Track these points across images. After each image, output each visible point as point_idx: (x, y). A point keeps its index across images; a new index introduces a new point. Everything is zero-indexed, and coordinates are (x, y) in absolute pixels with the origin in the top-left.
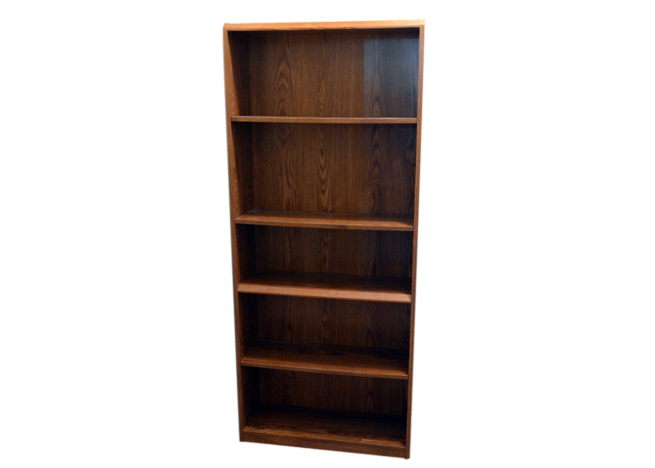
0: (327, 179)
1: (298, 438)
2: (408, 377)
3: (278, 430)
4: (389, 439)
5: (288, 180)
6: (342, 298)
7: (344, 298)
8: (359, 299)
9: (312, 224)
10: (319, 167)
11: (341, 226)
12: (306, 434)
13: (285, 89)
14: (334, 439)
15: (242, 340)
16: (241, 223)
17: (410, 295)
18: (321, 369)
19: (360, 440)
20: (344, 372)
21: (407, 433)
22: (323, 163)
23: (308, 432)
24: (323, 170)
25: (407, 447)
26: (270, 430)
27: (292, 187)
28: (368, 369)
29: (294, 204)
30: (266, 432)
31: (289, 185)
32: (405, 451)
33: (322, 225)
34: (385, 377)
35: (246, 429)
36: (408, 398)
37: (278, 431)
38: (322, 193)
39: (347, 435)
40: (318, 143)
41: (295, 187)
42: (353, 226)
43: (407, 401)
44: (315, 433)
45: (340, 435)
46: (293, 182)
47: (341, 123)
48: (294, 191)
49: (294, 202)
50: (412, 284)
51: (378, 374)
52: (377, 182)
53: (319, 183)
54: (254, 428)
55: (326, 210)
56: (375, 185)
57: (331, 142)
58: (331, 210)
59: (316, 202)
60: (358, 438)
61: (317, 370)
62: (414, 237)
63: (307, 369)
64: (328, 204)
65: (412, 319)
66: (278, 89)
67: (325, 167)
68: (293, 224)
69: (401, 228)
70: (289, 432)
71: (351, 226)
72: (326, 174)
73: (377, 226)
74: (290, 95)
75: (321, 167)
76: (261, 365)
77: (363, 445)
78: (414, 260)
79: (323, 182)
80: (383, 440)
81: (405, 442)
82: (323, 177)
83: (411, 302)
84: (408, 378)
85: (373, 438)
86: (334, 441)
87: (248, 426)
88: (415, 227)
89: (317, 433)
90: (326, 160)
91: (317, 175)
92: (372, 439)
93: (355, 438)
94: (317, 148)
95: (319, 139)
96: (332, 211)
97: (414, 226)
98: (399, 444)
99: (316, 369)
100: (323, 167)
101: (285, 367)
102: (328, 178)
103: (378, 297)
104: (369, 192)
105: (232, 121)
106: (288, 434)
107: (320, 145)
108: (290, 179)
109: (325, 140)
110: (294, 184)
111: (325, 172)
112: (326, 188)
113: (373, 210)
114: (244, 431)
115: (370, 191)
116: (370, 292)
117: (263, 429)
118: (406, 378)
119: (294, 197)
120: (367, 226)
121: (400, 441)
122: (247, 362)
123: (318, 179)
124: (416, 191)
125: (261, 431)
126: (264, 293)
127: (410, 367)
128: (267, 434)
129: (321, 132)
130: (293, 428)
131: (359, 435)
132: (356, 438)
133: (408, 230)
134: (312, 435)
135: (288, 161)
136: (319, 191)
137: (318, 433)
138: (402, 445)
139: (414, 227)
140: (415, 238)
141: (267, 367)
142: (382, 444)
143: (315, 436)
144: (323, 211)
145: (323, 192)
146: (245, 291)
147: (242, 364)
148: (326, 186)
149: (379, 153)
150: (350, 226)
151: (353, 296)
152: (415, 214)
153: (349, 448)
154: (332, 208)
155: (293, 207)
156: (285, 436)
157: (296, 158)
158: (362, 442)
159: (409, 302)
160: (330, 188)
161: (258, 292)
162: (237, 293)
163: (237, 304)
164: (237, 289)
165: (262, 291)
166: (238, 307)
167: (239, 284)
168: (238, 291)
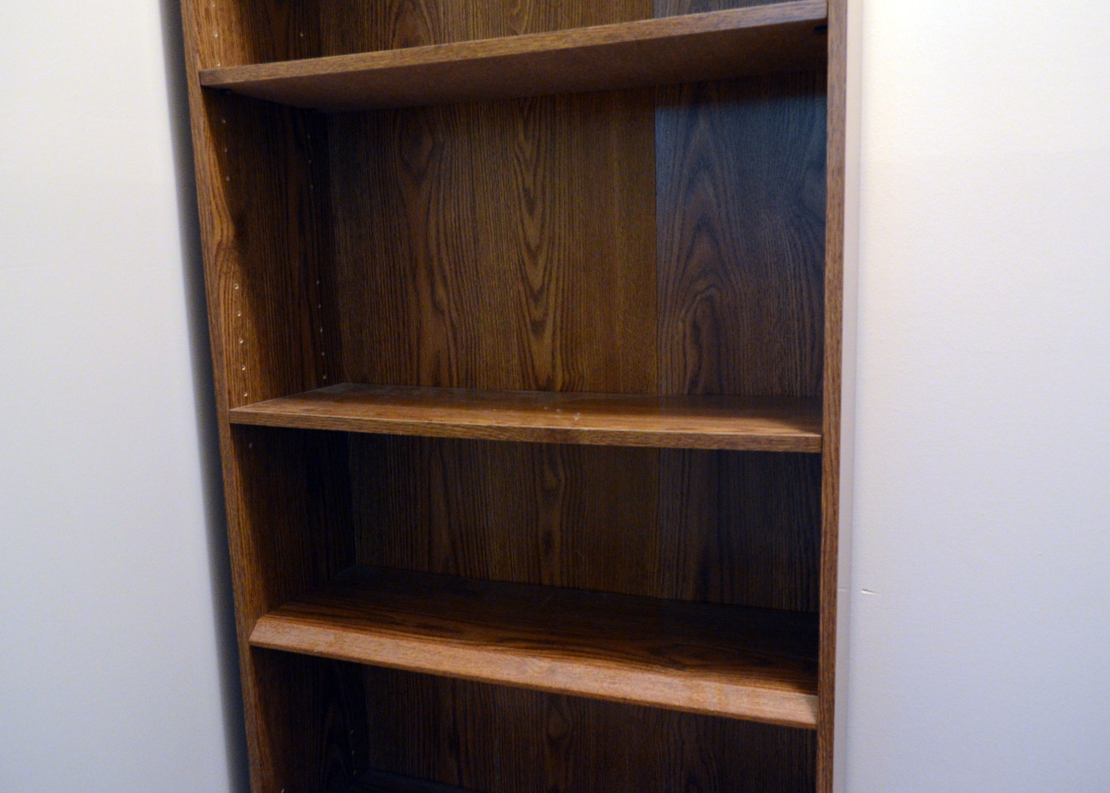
0: (549, 285)
5: (433, 293)
6: (568, 690)
7: (574, 692)
9: (458, 426)
10: (523, 248)
11: (553, 431)
13: (414, 9)
16: (246, 421)
17: (817, 697)
22: (533, 233)
24: (534, 257)
27: (447, 317)
29: (454, 369)
31: (436, 305)
33: (490, 427)
38: (533, 331)
40: (518, 169)
41: (454, 315)
42: (595, 432)
46: (449, 300)
47: (541, 49)
48: (452, 326)
49: (453, 361)
50: (821, 658)
52: (707, 288)
53: (524, 300)
55: (547, 387)
56: (698, 298)
57: (557, 163)
58: (563, 386)
59: (516, 361)
62: (826, 478)
64: (554, 367)
66: (395, 9)
67: (539, 247)
68: (397, 424)
69: (770, 440)
71: (589, 431)
72: (545, 271)
73: (681, 434)
74: (429, 25)
75: (528, 245)
78: (827, 566)
79: (536, 296)
82: (537, 278)
83: (816, 725)
88: (826, 438)
90: (543, 226)
91: (519, 273)
94: (515, 187)
95: (521, 156)
96: (567, 388)
97: (823, 435)
100: (533, 247)
102: (550, 281)
103: (695, 696)
104: (680, 324)
105: (204, 84)
107: (523, 178)
108: (441, 292)
109: (538, 160)
110: (452, 305)
111: (541, 262)
112: (546, 315)
113: (694, 383)
115: (684, 322)
116: (666, 674)
119: (451, 345)
120: (646, 434)
123: (521, 288)
124: (831, 292)
126: (321, 653)
129: (526, 135)
133: (800, 449)
135: (433, 233)
136: (526, 325)
139: (822, 439)
140: (830, 480)
144: (539, 389)
145: (538, 327)
146: (270, 645)
148: (547, 309)
149: (711, 191)
150: (584, 431)
151: (605, 684)
152: (825, 383)
154: (567, 377)
155: (451, 376)
157: (454, 225)
159: (812, 725)
160: (559, 313)
161: (305, 650)
162: (247, 648)
163: (248, 681)
164: (248, 636)
165: (317, 645)
166: (252, 692)
167: (258, 618)
168: (251, 642)
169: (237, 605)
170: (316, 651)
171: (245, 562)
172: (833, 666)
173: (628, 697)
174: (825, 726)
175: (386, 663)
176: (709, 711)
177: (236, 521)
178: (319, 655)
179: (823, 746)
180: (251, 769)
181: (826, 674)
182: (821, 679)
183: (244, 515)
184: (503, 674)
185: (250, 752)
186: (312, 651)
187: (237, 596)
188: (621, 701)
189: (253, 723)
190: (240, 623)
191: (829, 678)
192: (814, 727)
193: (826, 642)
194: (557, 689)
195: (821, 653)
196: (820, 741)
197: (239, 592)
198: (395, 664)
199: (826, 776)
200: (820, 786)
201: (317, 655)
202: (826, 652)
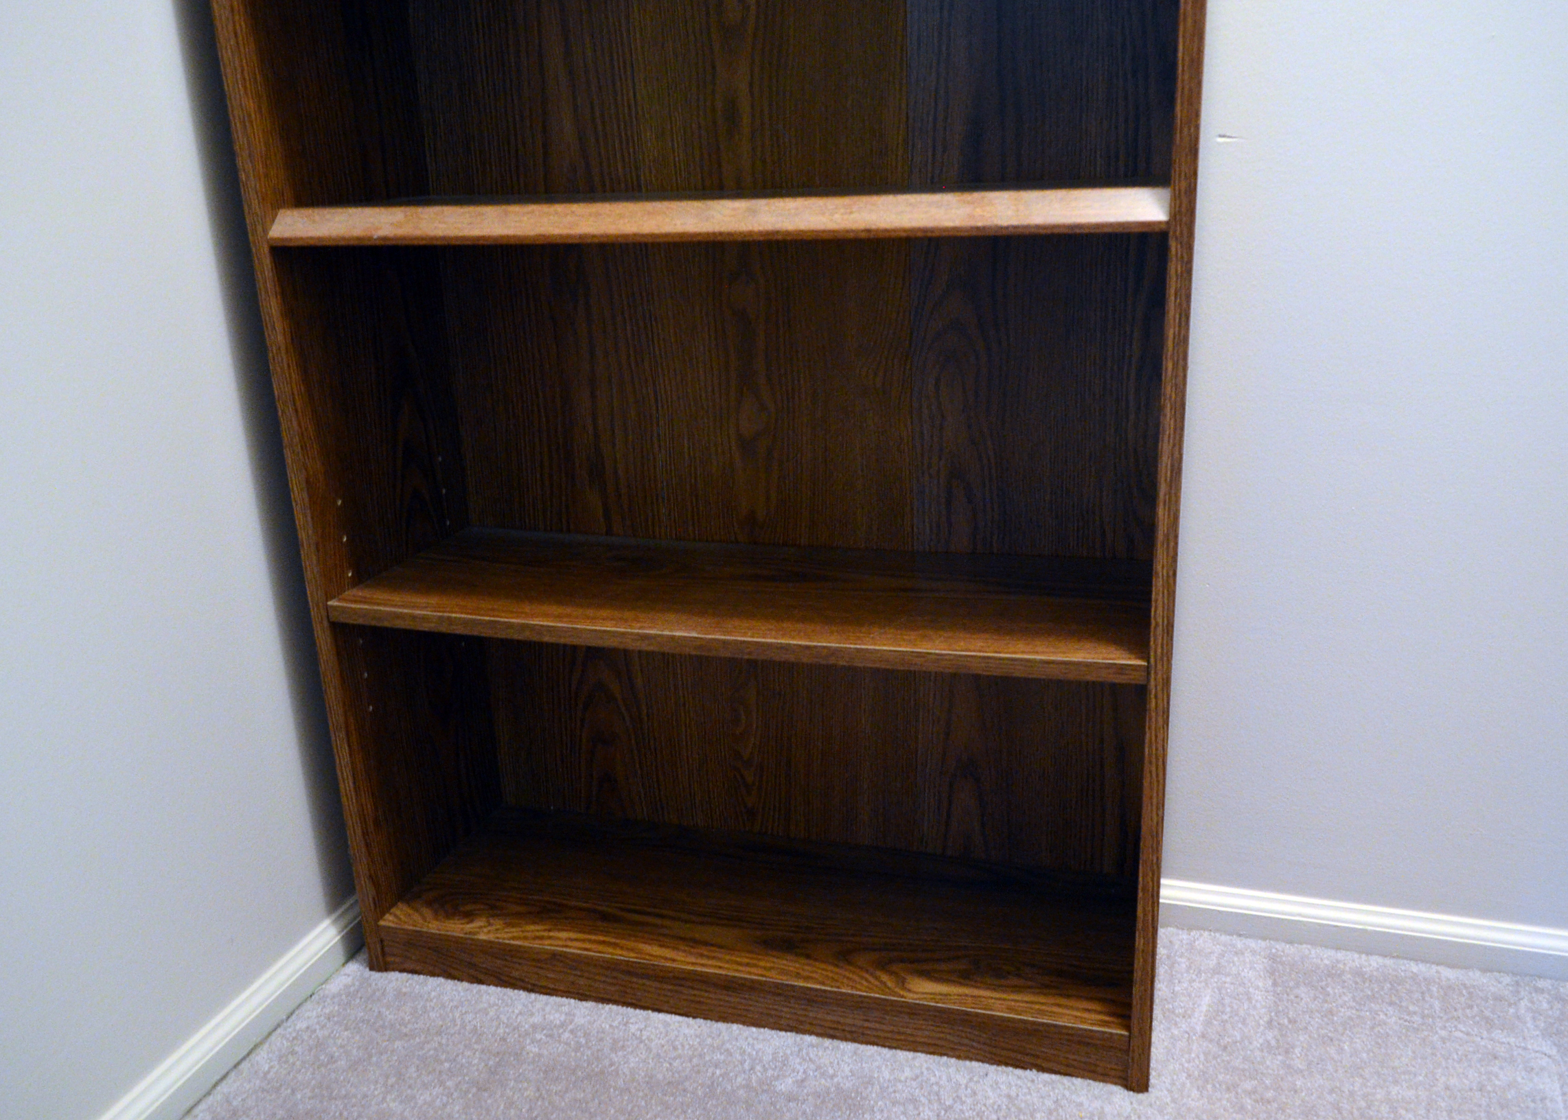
1: (612, 967)
2: (1148, 668)
3: (534, 923)
4: (1045, 988)
6: (778, 232)
7: (788, 233)
8: (868, 231)
12: (656, 950)
14: (775, 978)
15: (335, 502)
17: (1169, 189)
18: (694, 634)
19: (902, 983)
20: (808, 647)
21: (1138, 963)
23: (662, 938)
25: (1135, 1030)
26: (498, 923)
28: (931, 633)
30: (475, 934)
32: (1127, 1051)
34: (1019, 673)
35: (391, 918)
36: (1146, 784)
37: (532, 927)
39: (844, 956)
43: (1140, 799)
44: (695, 942)
45: (808, 957)
51: (982, 654)
54: (427, 912)
60: (891, 973)
61: (673, 637)
63: (623, 634)
65: (1170, 333)
70: (572, 935)
76: (414, 617)
77: (914, 1011)
80: (1017, 989)
81: (1129, 1006)
83: (1167, 223)
84: (1145, 674)
85: (965, 977)
86: (777, 985)
87: (408, 902)
89: (706, 944)
92: (961, 984)
93: (878, 973)
98: (1100, 1013)
99: (666, 633)
101: (524, 627)
106: (570, 943)
114: (382, 923)
117: (469, 916)
118: (1137, 678)
121: (1100, 1000)
122: (353, 606)
125: (456, 928)
126: (385, 238)
127: (1157, 613)
128: (478, 940)
130: (605, 917)
131: (902, 961)
132: (885, 977)
134: (679, 956)
137: (712, 945)
138: (1107, 1018)
141: (444, 629)
142: (1010, 1009)
143: (693, 960)
146: (302, 239)
147: (336, 617)
153: (849, 1021)
156: (554, 956)
158: (910, 998)
159: (1160, 223)
161: (358, 239)
162: (266, 249)
163: (272, 307)
164: (266, 231)
165: (377, 229)
166: (279, 326)
167: (280, 207)
168: (272, 239)
169: (243, 177)
170: (375, 237)
171: (251, 105)
172: (1197, 115)
173: (873, 227)
174: (1181, 220)
175: (489, 237)
176: (1001, 228)
177: (230, 27)
178: (382, 243)
179: (1177, 253)
180: (287, 453)
181: (1186, 130)
182: (1178, 142)
183: (243, 23)
184: (675, 225)
185: (284, 426)
186: (370, 238)
187: (243, 161)
188: (863, 235)
189: (286, 381)
190: (250, 206)
191: (1190, 135)
192: (1163, 226)
193: (1186, 77)
194: (761, 233)
195: (1179, 94)
196: (1173, 244)
197: (245, 154)
198: (502, 237)
199: (1180, 304)
200: (1172, 321)
201: (378, 243)
202: (1186, 92)
